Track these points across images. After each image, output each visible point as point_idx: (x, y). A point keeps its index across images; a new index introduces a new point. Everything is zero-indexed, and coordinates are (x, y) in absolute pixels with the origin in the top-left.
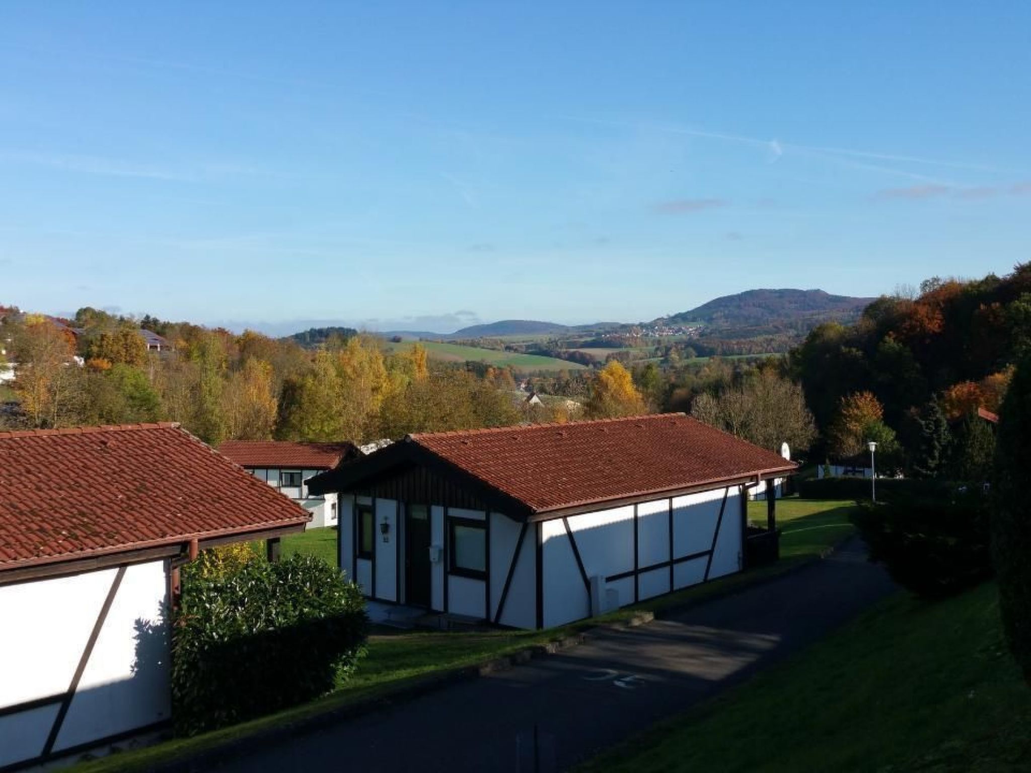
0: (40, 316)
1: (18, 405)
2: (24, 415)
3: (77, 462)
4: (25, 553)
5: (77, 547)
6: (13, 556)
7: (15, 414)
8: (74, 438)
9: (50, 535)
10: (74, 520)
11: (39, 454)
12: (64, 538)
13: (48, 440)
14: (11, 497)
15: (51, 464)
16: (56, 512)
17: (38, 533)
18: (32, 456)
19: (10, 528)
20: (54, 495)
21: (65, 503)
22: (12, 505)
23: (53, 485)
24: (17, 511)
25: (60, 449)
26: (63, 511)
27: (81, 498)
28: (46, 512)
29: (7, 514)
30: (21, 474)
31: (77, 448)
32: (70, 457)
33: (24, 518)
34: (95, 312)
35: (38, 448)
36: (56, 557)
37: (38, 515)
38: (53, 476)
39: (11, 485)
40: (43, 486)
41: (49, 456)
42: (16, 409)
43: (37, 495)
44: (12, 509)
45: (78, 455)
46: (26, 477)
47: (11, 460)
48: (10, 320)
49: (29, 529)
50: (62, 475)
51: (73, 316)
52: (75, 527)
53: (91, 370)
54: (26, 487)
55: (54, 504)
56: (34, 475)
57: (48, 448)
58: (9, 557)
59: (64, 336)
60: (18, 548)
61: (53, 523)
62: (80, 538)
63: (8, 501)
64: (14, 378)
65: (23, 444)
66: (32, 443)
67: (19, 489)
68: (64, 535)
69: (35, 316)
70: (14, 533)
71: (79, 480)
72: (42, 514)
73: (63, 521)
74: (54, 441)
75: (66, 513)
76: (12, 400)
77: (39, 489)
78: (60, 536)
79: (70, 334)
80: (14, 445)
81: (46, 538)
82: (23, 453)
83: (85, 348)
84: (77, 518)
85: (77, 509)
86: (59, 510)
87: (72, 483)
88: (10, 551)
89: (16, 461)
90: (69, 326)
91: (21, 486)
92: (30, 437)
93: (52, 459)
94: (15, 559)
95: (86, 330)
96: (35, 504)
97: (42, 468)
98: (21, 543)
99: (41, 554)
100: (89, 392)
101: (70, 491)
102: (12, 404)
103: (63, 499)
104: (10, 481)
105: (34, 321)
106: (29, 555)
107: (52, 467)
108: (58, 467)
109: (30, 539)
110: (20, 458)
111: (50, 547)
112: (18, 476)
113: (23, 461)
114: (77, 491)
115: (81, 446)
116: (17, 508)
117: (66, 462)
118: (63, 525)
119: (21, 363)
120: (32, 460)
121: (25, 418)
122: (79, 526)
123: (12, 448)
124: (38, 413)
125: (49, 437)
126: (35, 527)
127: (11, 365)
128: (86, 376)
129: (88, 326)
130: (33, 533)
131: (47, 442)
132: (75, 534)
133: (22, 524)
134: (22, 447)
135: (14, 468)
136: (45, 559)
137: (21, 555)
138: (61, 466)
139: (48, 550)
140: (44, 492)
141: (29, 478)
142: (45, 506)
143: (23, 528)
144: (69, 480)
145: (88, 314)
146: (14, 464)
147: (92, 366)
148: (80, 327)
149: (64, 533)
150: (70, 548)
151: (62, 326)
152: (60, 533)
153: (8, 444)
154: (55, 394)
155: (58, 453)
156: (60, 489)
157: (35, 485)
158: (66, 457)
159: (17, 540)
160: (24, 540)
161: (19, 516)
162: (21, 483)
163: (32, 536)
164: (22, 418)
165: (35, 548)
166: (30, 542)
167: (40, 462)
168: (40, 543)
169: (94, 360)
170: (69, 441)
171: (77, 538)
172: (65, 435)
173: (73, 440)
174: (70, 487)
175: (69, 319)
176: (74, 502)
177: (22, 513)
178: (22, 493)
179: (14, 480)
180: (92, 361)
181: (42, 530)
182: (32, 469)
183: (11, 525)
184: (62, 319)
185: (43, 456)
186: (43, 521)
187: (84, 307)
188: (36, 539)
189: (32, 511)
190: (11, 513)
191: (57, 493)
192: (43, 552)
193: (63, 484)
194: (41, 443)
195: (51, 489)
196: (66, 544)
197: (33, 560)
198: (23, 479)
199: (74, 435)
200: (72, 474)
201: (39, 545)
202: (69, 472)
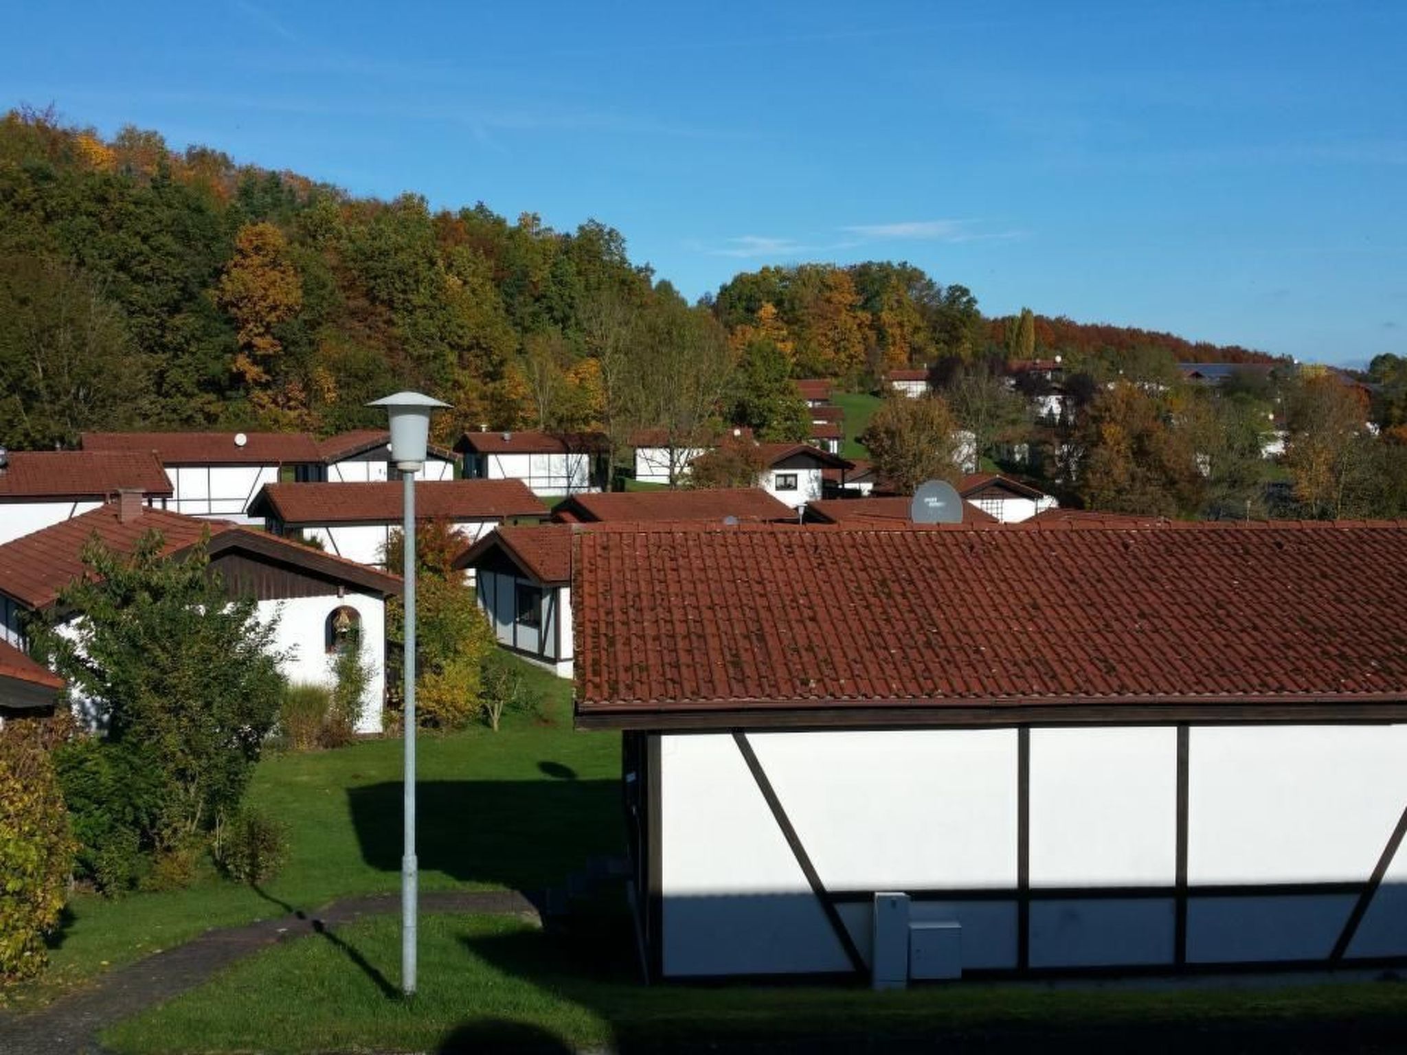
0: (1320, 368)
1: (1290, 487)
2: (1297, 501)
3: (1391, 568)
4: (1321, 685)
5: (1391, 686)
6: (1305, 686)
7: (1285, 499)
8: (1386, 534)
9: (1355, 665)
10: (1388, 648)
11: (1339, 553)
12: (1373, 670)
13: (1350, 534)
14: (1301, 607)
15: (1355, 567)
16: (1362, 634)
17: (1338, 660)
18: (1329, 555)
19: (1300, 648)
20: (1360, 611)
21: (1375, 623)
22: (1302, 618)
23: (1358, 597)
24: (1310, 627)
25: (1366, 547)
26: (1371, 634)
27: (1397, 619)
28: (1349, 634)
29: (1296, 630)
30: (1314, 578)
31: (1392, 548)
32: (1381, 560)
33: (1318, 637)
34: (1398, 360)
35: (1337, 545)
36: (1362, 695)
37: (1336, 635)
38: (1357, 584)
39: (1301, 592)
40: (1344, 597)
41: (1352, 557)
42: (1285, 492)
43: (1336, 608)
44: (1303, 624)
45: (1392, 559)
46: (1321, 583)
47: (1301, 558)
48: (1280, 374)
49: (1325, 652)
50: (1370, 584)
51: (1366, 366)
52: (1389, 658)
53: (1391, 442)
54: (1321, 596)
55: (1360, 623)
56: (1332, 581)
57: (1350, 545)
58: (1300, 687)
59: (1354, 396)
60: (1311, 676)
61: (1358, 648)
62: (1396, 673)
63: (1296, 613)
64: (1284, 451)
65: (1316, 538)
66: (1329, 538)
67: (1312, 598)
68: (1373, 667)
69: (1314, 367)
70: (1306, 655)
71: (1394, 593)
72: (1343, 634)
73: (1372, 648)
74: (1359, 537)
75: (1376, 638)
76: (1280, 481)
77: (1340, 601)
78: (1368, 668)
79: (1363, 392)
80: (1305, 539)
81: (1349, 668)
82: (1316, 550)
83: (1382, 412)
84: (1391, 646)
85: (1391, 633)
86: (1366, 631)
87: (1384, 596)
88: (1301, 680)
89: (1308, 560)
90: (1360, 380)
91: (1314, 594)
92: (1326, 530)
93: (1356, 561)
94: (1307, 690)
95: (1384, 386)
96: (1333, 619)
97: (1344, 572)
98: (1315, 670)
99: (1342, 688)
100: (1386, 472)
101: (1382, 608)
102: (1282, 485)
103: (1370, 617)
104: (1299, 586)
105: (1312, 375)
106: (1326, 688)
107: (1356, 571)
108: (1364, 572)
109: (1328, 667)
110: (1313, 557)
111: (1354, 681)
112: (1310, 581)
113: (1317, 561)
114: (1392, 608)
115: (1396, 546)
116: (1308, 622)
117: (1375, 566)
118: (1372, 652)
119: (1294, 431)
120: (1329, 561)
121: (1298, 505)
122: (1395, 658)
123: (1301, 543)
124: (1316, 499)
125: (1352, 531)
126: (1334, 651)
127: (1281, 433)
128: (1384, 449)
129: (1387, 381)
130: (1330, 658)
131: (1348, 537)
132: (1389, 668)
133: (1316, 645)
134: (1315, 542)
135: (1305, 569)
136: (1347, 695)
137: (1314, 686)
138: (1369, 572)
139: (1352, 685)
140: (1344, 605)
141: (1324, 585)
142: (1347, 624)
143: (1317, 650)
144: (1379, 592)
145: (1387, 364)
146: (1306, 565)
147: (1391, 436)
148: (1377, 381)
149: (1373, 664)
150: (1382, 685)
151: (1350, 381)
152: (1367, 664)
153: (1297, 537)
154: (1341, 474)
155: (1364, 553)
156: (1368, 603)
157: (1333, 593)
158: (1376, 560)
159: (1310, 666)
160: (1320, 667)
161: (1313, 635)
162: (1315, 590)
163: (1330, 663)
164: (1293, 506)
165: (1334, 680)
166: (1326, 670)
167: (1341, 565)
168: (1341, 674)
169: (1395, 427)
170: (1379, 537)
171: (1391, 674)
172: (1373, 530)
173: (1384, 536)
174: (1382, 602)
175: (1359, 371)
176: (1388, 623)
177: (1315, 630)
178: (1315, 602)
179: (1305, 586)
180: (1391, 429)
181: (1343, 655)
182: (1330, 572)
183: (1301, 644)
184: (1352, 371)
185: (1344, 556)
186: (1344, 644)
187: (1383, 353)
188: (1335, 667)
189: (1329, 630)
190: (1302, 630)
191: (1363, 607)
192: (1345, 686)
193: (1372, 596)
194: (1341, 538)
195: (1355, 602)
196: (1375, 679)
197: (1331, 696)
198: (1317, 585)
199: (1386, 530)
200: (1384, 585)
201: (1340, 676)
202: (1379, 580)
